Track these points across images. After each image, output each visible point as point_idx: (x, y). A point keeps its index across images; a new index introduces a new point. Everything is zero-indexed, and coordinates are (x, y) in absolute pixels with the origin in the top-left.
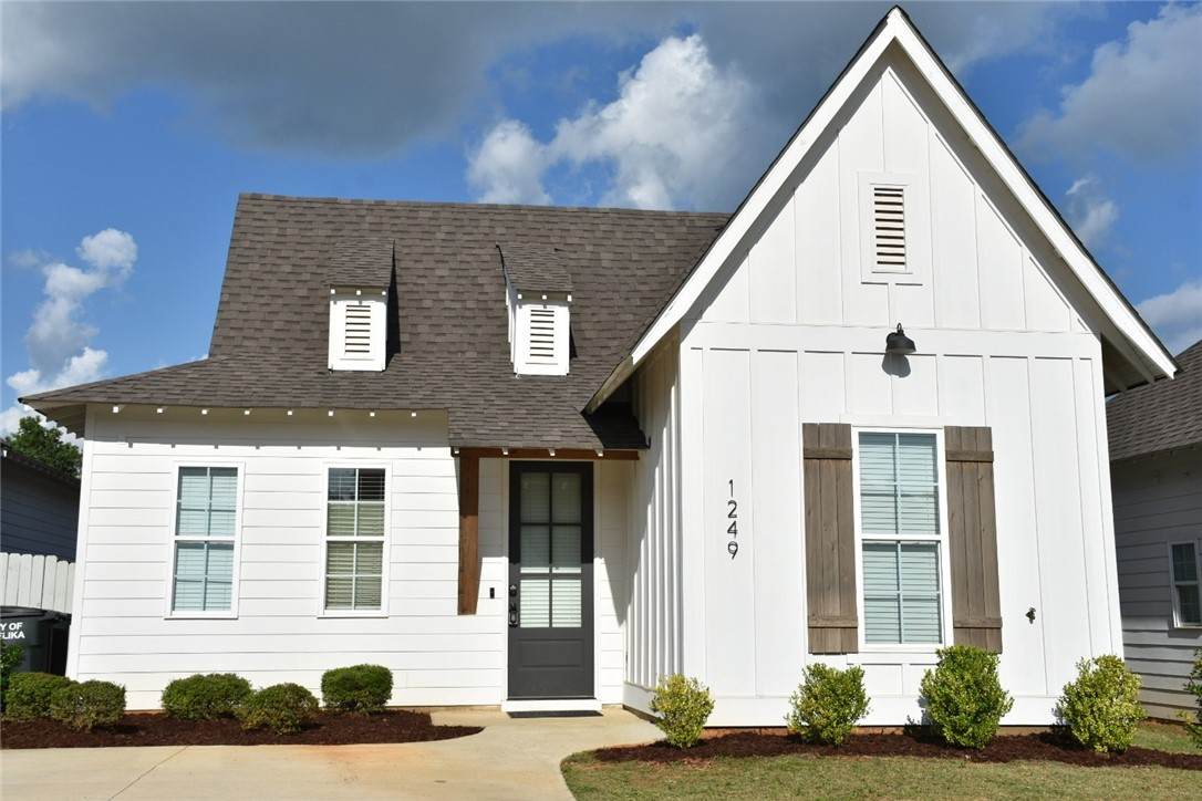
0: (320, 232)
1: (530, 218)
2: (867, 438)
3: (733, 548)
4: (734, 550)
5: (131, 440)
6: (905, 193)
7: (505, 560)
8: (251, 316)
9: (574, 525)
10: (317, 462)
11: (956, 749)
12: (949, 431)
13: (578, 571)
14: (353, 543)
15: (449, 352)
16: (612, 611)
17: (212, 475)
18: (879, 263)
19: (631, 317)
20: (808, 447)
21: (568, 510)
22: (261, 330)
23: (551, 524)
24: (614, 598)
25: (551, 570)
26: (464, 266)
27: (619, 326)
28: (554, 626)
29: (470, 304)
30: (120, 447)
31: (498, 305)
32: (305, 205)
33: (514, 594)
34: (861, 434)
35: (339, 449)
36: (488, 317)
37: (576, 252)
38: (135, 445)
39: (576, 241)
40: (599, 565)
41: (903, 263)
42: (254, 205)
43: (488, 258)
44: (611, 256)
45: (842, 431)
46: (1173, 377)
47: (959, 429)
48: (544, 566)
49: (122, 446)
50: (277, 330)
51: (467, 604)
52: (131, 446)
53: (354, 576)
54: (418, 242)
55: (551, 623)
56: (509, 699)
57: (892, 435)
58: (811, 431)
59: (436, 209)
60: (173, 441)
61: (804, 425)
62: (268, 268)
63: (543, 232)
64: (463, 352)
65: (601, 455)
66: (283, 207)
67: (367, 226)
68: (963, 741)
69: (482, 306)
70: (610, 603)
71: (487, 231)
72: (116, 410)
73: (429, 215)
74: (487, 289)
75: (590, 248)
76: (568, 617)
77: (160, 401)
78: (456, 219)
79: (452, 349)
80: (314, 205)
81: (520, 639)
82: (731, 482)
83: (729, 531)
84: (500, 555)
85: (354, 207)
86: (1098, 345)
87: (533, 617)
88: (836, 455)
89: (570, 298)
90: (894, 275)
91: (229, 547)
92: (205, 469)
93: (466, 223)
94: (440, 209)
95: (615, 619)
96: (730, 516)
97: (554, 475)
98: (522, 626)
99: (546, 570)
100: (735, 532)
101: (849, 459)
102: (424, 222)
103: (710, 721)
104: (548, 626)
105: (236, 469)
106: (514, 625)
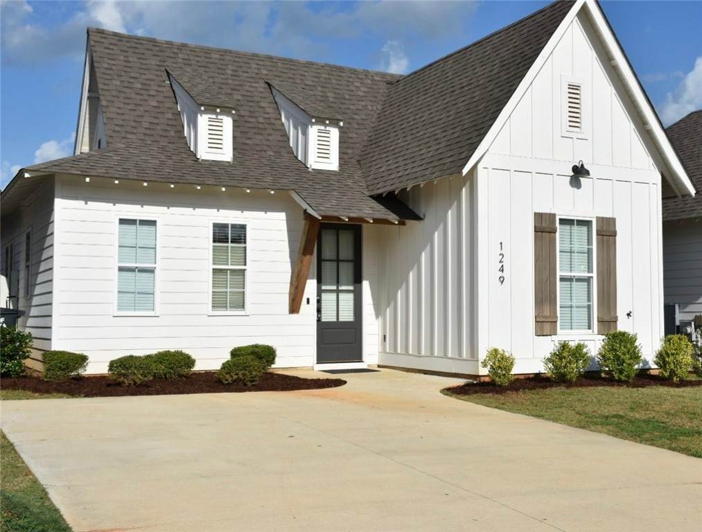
0: (153, 62)
1: (280, 65)
2: (563, 221)
3: (502, 279)
4: (502, 280)
5: (86, 199)
6: (582, 88)
7: (315, 281)
8: (126, 117)
9: (351, 261)
10: (205, 218)
11: (620, 383)
12: (598, 218)
13: (351, 288)
14: (227, 270)
15: (257, 151)
16: (373, 312)
17: (140, 224)
18: (570, 126)
19: (355, 135)
20: (537, 225)
21: (346, 252)
22: (135, 127)
23: (338, 261)
24: (374, 304)
25: (338, 288)
26: (249, 94)
27: (350, 140)
28: (340, 320)
29: (261, 120)
30: (80, 204)
31: (277, 122)
32: (135, 41)
33: (319, 301)
34: (560, 220)
35: (218, 211)
36: (273, 129)
37: (312, 90)
38: (89, 203)
39: (311, 83)
40: (366, 285)
41: (578, 127)
42: (101, 38)
43: (263, 90)
44: (333, 95)
45: (552, 217)
46: (694, 195)
47: (603, 218)
48: (350, 285)
49: (80, 203)
50: (146, 128)
51: (294, 308)
52: (86, 203)
53: (228, 290)
54: (216, 75)
55: (338, 318)
56: (317, 363)
57: (573, 220)
58: (539, 217)
59: (221, 53)
60: (115, 201)
61: (535, 213)
62: (126, 84)
63: (290, 75)
64: (265, 151)
65: (397, 223)
66: (121, 41)
67: (180, 60)
68: (623, 378)
69: (268, 121)
70: (372, 307)
71: (256, 71)
72: (88, 180)
73: (217, 56)
74: (268, 110)
75: (320, 89)
76: (347, 315)
77: (117, 176)
78: (235, 61)
79: (258, 148)
80: (142, 42)
81: (323, 327)
82: (501, 243)
83: (500, 270)
84: (313, 279)
85: (167, 46)
86: (660, 177)
87: (329, 316)
88: (549, 230)
89: (341, 124)
90: (576, 133)
91: (152, 271)
92: (136, 220)
93: (242, 64)
94: (224, 54)
95: (374, 316)
96: (500, 262)
97: (340, 232)
98: (323, 320)
99: (334, 288)
100: (503, 271)
101: (555, 233)
102: (216, 61)
103: (514, 371)
104: (335, 320)
105: (155, 221)
106: (319, 320)
